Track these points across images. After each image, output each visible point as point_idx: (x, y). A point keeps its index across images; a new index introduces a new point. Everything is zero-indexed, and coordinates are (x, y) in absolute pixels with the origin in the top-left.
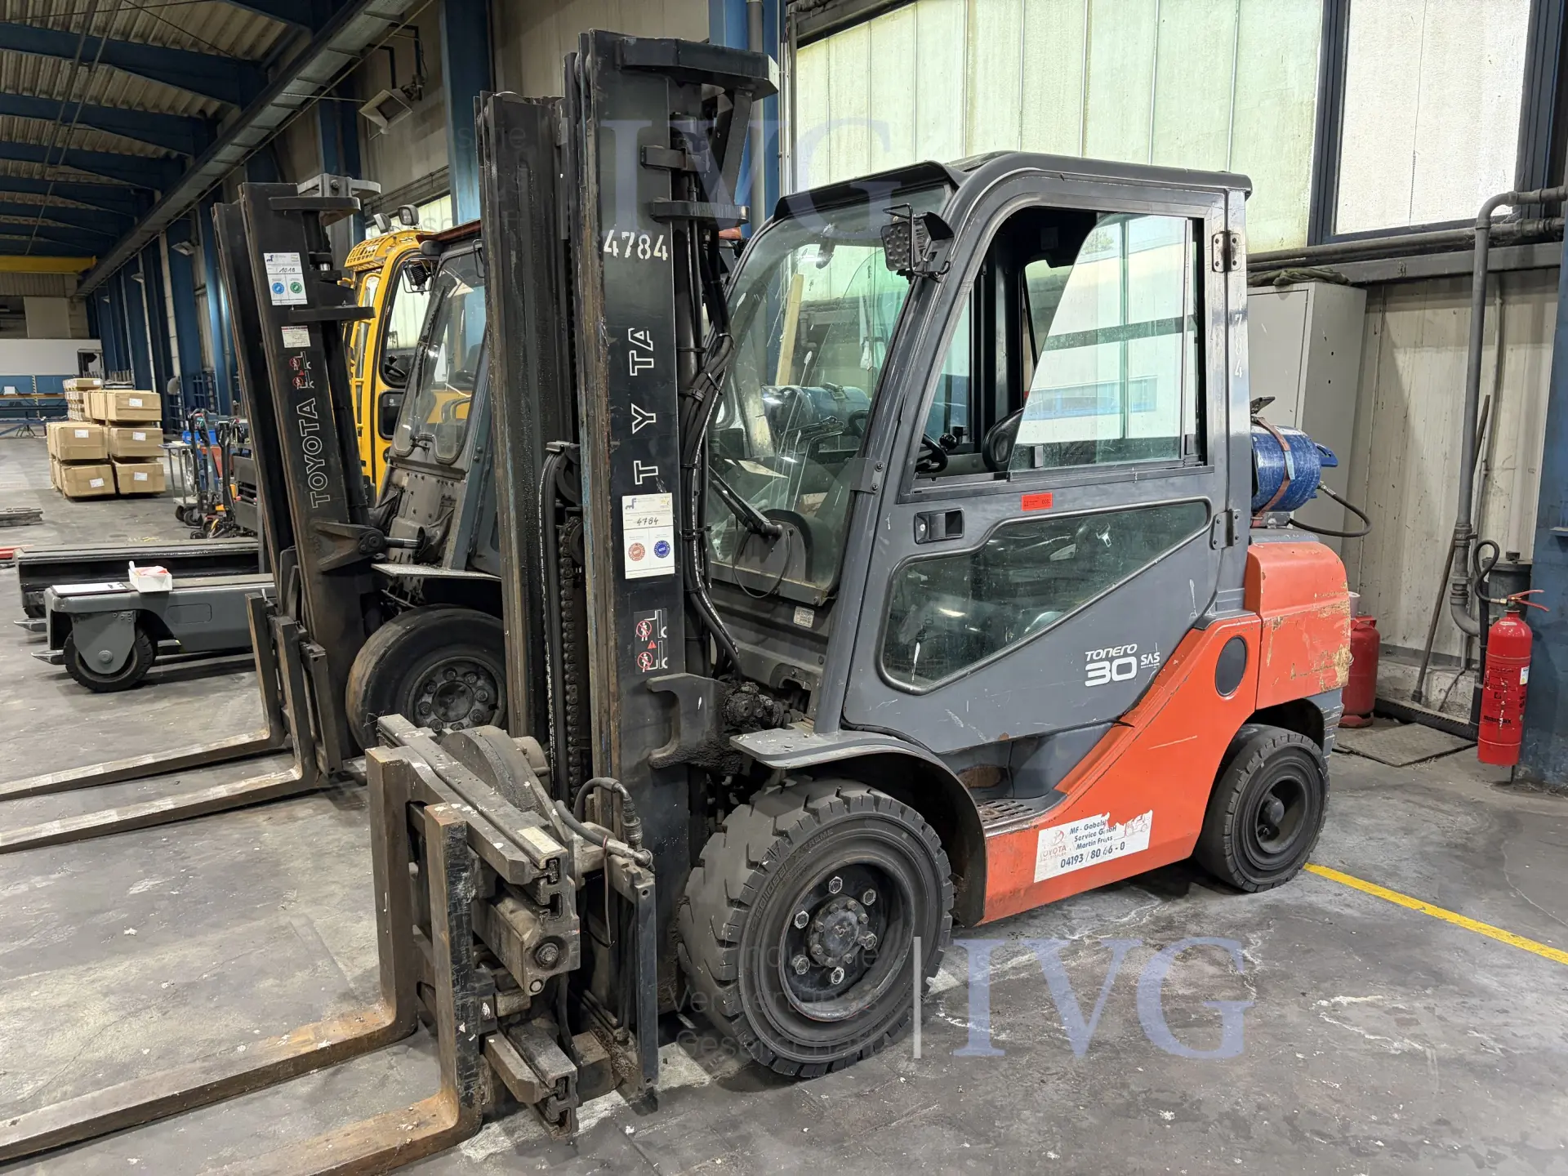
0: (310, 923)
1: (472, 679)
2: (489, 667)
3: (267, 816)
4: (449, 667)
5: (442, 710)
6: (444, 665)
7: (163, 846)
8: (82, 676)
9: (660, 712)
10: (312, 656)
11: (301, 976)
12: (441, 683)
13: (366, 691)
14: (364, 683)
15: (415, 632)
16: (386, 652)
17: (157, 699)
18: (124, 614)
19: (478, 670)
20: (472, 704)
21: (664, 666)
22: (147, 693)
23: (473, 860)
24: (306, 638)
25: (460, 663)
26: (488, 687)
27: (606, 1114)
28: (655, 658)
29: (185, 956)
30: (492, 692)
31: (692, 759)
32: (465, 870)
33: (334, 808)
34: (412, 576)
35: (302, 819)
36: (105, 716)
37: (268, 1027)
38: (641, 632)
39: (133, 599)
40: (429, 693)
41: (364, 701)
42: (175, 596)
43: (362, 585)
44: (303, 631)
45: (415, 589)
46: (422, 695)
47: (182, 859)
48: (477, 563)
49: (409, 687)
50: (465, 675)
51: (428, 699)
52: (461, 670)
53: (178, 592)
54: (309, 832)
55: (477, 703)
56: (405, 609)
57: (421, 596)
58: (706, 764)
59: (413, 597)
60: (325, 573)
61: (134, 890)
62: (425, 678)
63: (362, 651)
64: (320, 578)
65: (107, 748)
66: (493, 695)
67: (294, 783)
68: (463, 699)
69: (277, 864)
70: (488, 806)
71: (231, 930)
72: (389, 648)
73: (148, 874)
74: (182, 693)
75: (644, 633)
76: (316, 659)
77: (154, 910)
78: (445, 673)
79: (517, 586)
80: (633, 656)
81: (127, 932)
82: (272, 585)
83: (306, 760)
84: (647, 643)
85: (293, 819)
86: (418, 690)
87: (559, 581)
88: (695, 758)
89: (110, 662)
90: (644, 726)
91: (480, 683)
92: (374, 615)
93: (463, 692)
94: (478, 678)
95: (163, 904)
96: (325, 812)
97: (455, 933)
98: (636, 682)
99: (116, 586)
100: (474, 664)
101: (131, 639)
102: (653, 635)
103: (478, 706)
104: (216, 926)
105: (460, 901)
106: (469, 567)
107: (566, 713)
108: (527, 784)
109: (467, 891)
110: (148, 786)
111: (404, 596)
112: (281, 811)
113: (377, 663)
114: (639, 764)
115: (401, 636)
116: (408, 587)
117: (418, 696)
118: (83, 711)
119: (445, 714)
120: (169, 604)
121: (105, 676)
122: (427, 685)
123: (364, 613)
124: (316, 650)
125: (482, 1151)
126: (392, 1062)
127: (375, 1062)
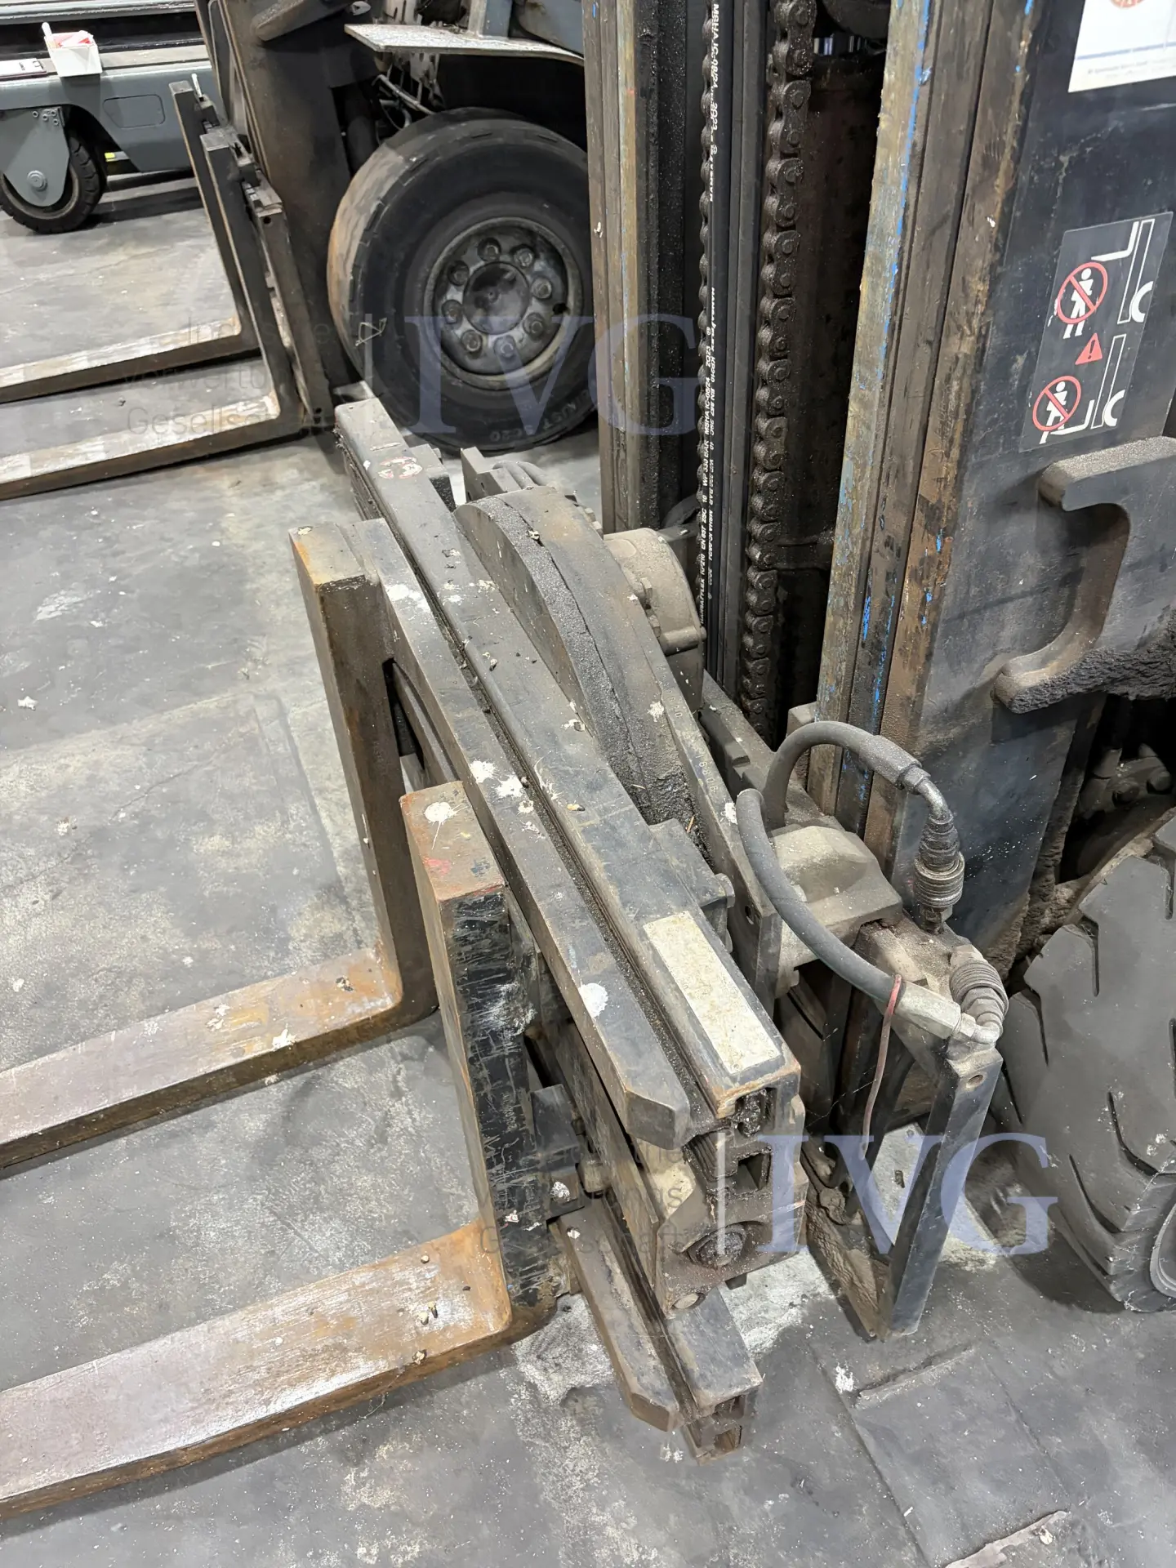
0: (282, 713)
1: (525, 258)
2: (554, 240)
3: (234, 479)
4: (487, 238)
5: (478, 317)
6: (478, 233)
7: (91, 526)
8: (14, 207)
9: (1056, 557)
10: (260, 214)
11: (263, 832)
12: (476, 266)
13: (354, 284)
14: (349, 269)
15: (423, 171)
16: (379, 209)
17: (112, 246)
18: (45, 113)
19: (533, 243)
20: (526, 303)
21: (1110, 421)
22: (98, 238)
23: (528, 959)
24: (249, 177)
25: (506, 229)
26: (551, 273)
27: (792, 1317)
28: (1090, 392)
29: (97, 764)
30: (558, 282)
31: (1113, 681)
32: (508, 978)
33: (328, 470)
34: (421, 51)
35: (283, 488)
36: (44, 274)
37: (207, 951)
38: (1068, 306)
39: (52, 88)
40: (457, 285)
41: (352, 301)
42: (108, 82)
43: (331, 70)
44: (245, 161)
45: (427, 75)
46: (445, 291)
47: (115, 554)
48: (529, 20)
49: (422, 275)
50: (513, 251)
51: (455, 294)
52: (507, 243)
53: (111, 75)
54: (291, 515)
55: (534, 301)
56: (417, 115)
57: (437, 90)
58: (1148, 693)
59: (426, 92)
60: (270, 45)
61: (45, 612)
62: (447, 259)
63: (345, 202)
64: (261, 54)
65: (40, 332)
66: (559, 289)
67: (268, 424)
68: (513, 294)
69: (241, 577)
70: (563, 779)
71: (166, 716)
72: (385, 200)
73: (65, 581)
74: (142, 238)
75: (1079, 307)
76: (267, 220)
77: (66, 657)
78: (481, 247)
79: (627, 93)
80: (1023, 390)
81: (22, 703)
82: (207, 66)
83: (282, 388)
84: (1077, 343)
85: (269, 485)
86: (438, 280)
87: (765, 88)
88: (1125, 680)
89: (44, 188)
90: (1003, 601)
91: (539, 266)
92: (360, 129)
93: (512, 282)
94: (536, 257)
95: (79, 645)
96: (315, 476)
97: (488, 1088)
98: (1010, 475)
99: (30, 65)
100: (530, 232)
101: (64, 153)
102: (1102, 319)
103: (536, 307)
104: (148, 703)
105: (496, 1035)
106: (516, 30)
107: (749, 488)
108: (656, 710)
109: (511, 1014)
110: (84, 406)
111: (410, 86)
112: (253, 467)
113: (366, 230)
114: (968, 696)
115: (403, 178)
116: (418, 70)
117: (440, 290)
118: (21, 264)
119: (485, 321)
120: (103, 97)
121: (44, 209)
122: (452, 270)
123: (344, 123)
124: (266, 198)
125: (556, 1378)
126: (399, 1078)
127: (370, 1073)
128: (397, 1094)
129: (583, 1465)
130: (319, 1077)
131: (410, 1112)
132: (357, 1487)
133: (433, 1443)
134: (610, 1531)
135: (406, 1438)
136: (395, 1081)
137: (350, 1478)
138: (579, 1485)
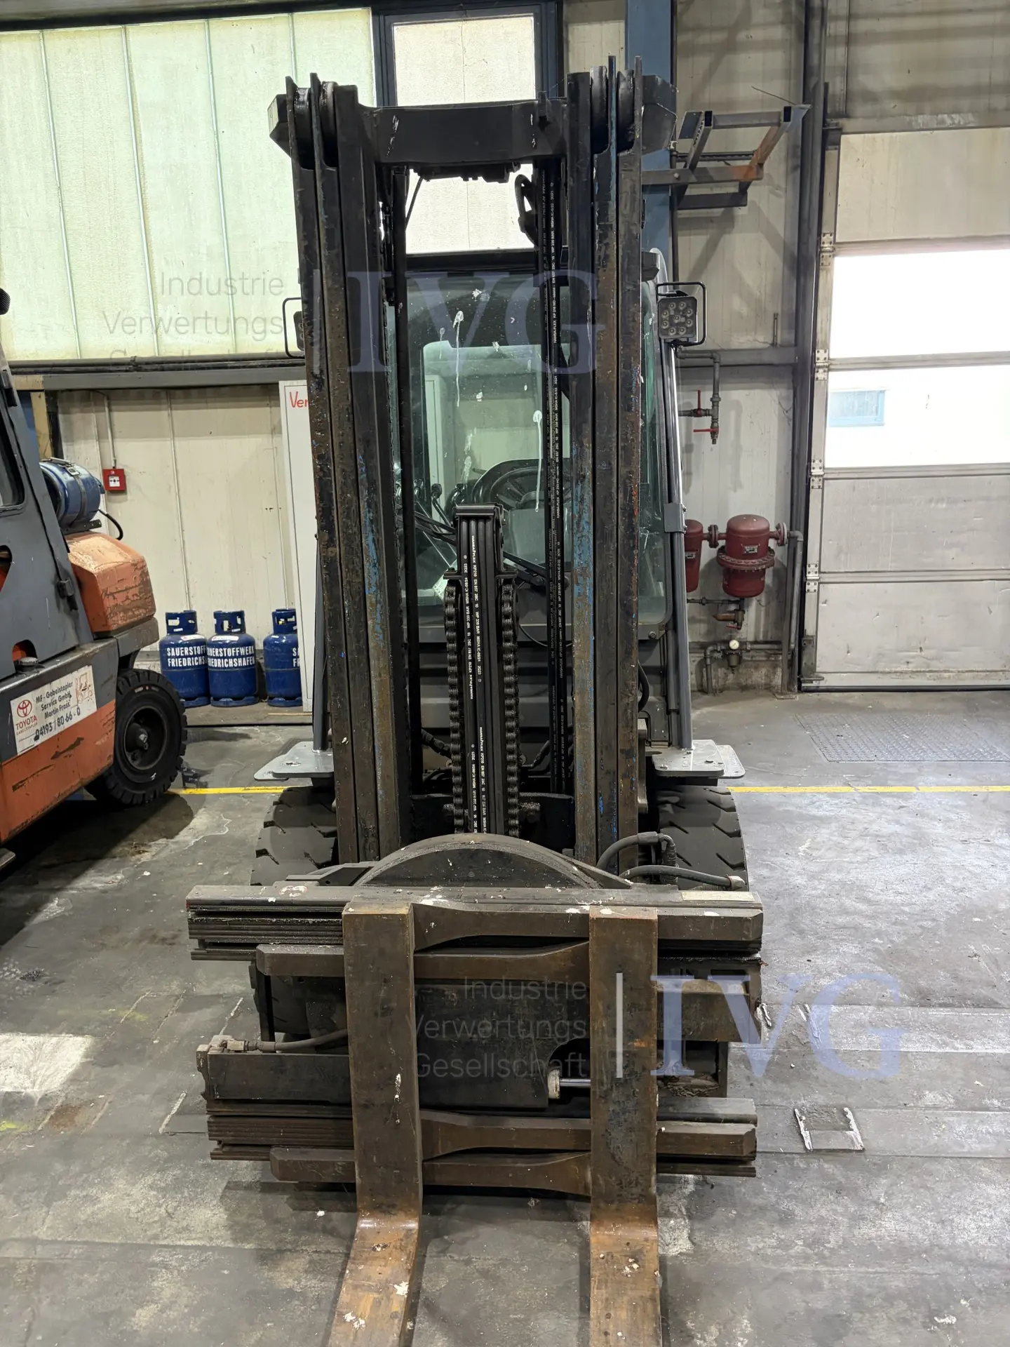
125: (681, 1242)
126: (456, 1258)
127: (443, 1272)
128: (468, 1262)
129: (726, 1246)
130: (427, 1299)
131: (485, 1259)
132: (705, 1341)
133: (694, 1302)
134: (761, 1245)
135: (687, 1313)
136: (457, 1261)
137: (699, 1342)
138: (736, 1250)
